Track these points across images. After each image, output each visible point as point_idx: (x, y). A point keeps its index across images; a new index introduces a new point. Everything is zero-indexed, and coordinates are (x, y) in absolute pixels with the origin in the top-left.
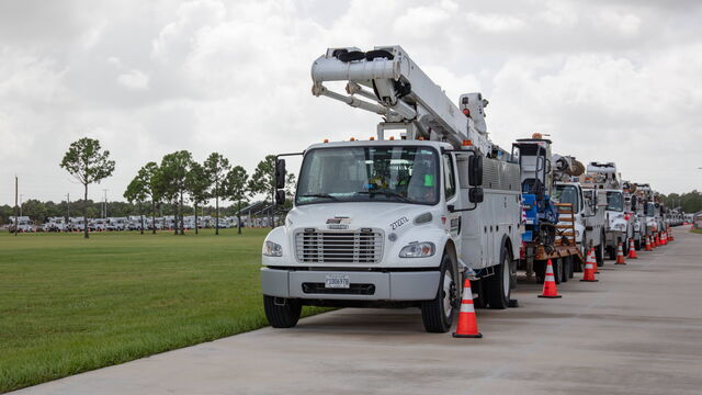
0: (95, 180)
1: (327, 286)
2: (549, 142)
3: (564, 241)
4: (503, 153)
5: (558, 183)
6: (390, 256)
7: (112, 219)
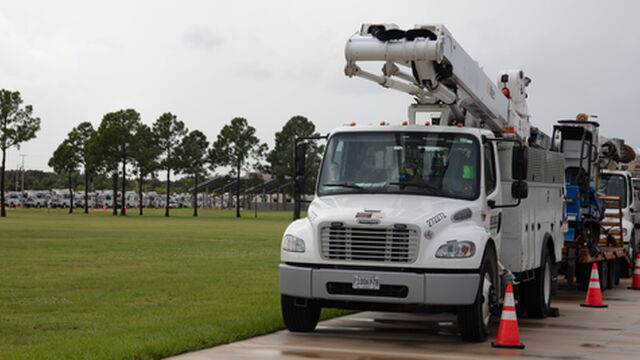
0: (15, 143)
1: (354, 287)
2: (596, 125)
3: (611, 241)
4: (543, 136)
5: (605, 171)
6: (426, 255)
7: (30, 193)
